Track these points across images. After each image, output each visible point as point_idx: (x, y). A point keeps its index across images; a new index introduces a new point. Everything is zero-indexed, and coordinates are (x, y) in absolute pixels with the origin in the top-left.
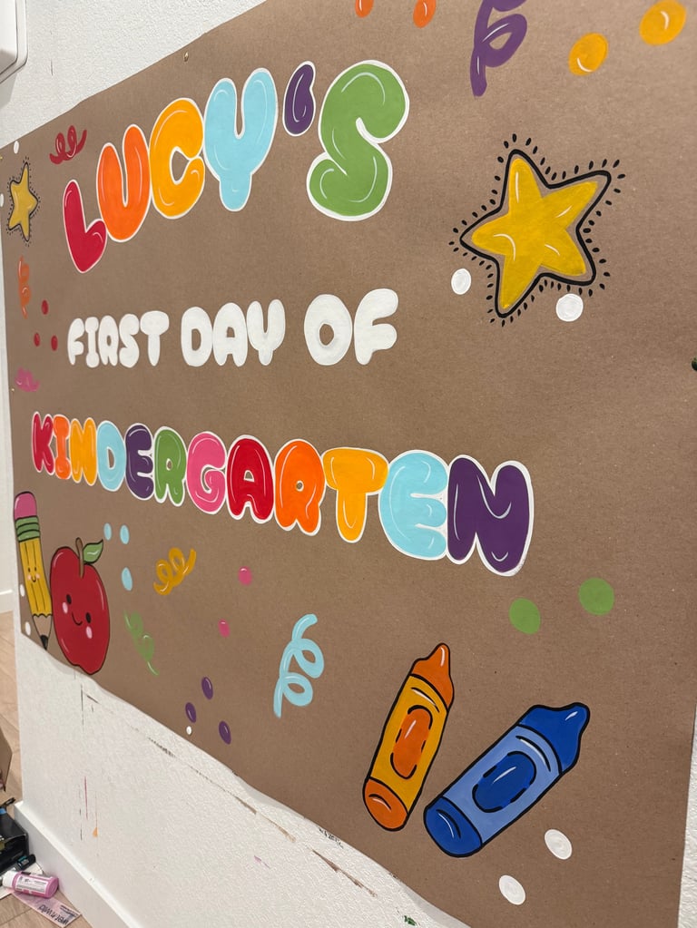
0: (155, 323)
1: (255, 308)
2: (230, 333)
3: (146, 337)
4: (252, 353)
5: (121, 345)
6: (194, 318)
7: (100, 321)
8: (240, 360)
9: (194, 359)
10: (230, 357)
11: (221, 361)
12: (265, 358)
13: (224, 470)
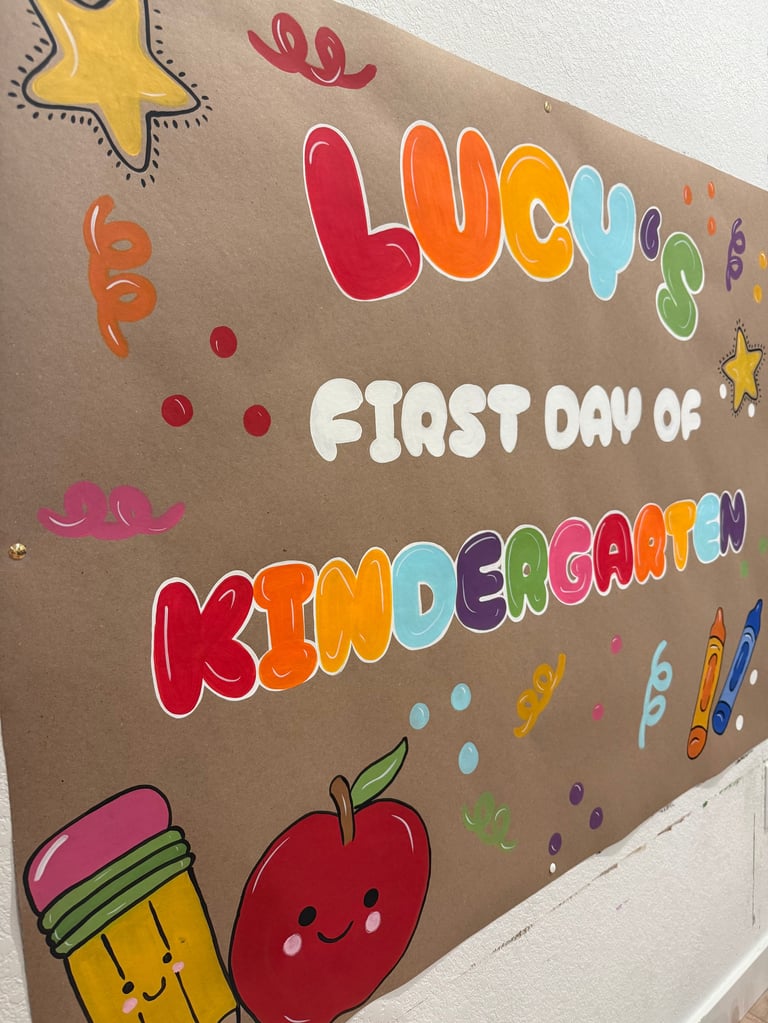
0: (510, 400)
1: (618, 392)
2: (597, 414)
3: (497, 417)
4: (616, 433)
5: (452, 426)
6: (559, 397)
7: (405, 391)
8: (606, 441)
9: (559, 441)
10: (597, 438)
11: (588, 442)
12: (626, 438)
13: (590, 553)
